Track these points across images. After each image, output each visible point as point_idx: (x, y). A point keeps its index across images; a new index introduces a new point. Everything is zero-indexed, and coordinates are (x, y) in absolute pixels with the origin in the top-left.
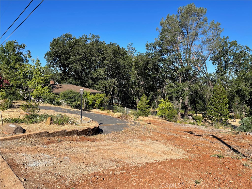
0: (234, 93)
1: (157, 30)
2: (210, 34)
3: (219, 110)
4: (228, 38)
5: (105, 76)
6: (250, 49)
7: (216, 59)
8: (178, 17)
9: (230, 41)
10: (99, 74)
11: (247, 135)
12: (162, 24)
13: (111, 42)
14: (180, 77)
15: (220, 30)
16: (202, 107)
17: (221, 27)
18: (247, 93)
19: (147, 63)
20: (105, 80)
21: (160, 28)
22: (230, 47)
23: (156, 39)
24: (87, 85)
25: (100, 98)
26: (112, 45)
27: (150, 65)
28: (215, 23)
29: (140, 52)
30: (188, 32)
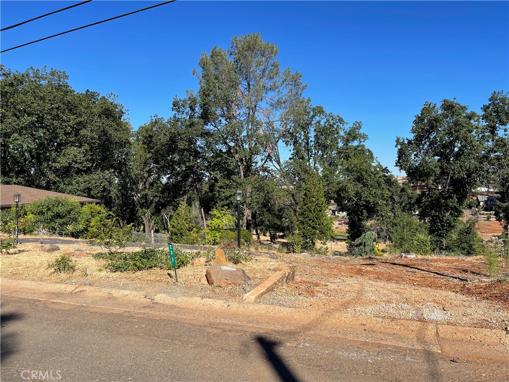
1: (194, 74)
4: (309, 100)
5: (88, 164)
6: (343, 121)
8: (231, 54)
9: (314, 106)
12: (204, 65)
14: (241, 167)
17: (303, 81)
20: (86, 174)
21: (200, 71)
27: (183, 143)
28: (293, 73)
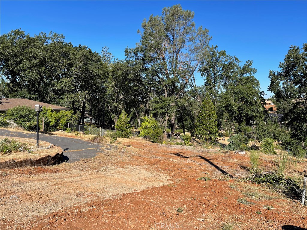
0: (222, 108)
1: (138, 32)
2: (198, 42)
3: (208, 128)
4: (216, 47)
5: (73, 87)
6: (239, 61)
7: (204, 71)
8: (163, 19)
9: (219, 51)
10: (64, 86)
11: (236, 154)
12: (144, 26)
13: (80, 45)
14: (166, 90)
15: (208, 38)
16: (190, 124)
17: (209, 34)
18: (235, 109)
19: (127, 73)
20: (72, 93)
21: (142, 31)
22: (219, 57)
23: (137, 43)
24: (48, 99)
25: (66, 116)
26: (81, 48)
27: (130, 75)
28: (203, 29)
29: (118, 59)
30: (175, 37)
